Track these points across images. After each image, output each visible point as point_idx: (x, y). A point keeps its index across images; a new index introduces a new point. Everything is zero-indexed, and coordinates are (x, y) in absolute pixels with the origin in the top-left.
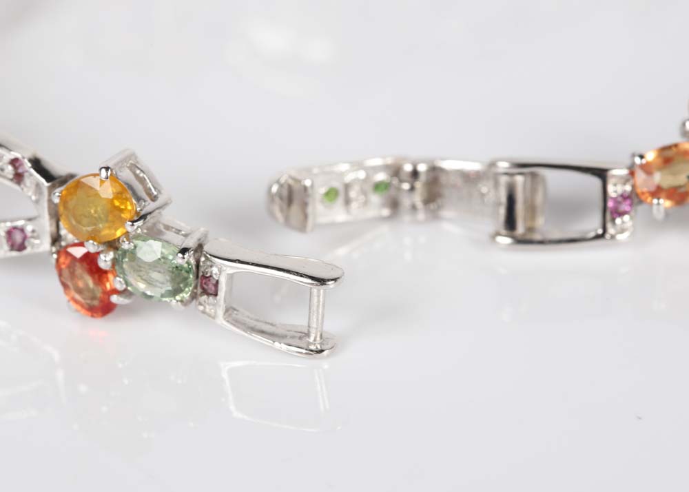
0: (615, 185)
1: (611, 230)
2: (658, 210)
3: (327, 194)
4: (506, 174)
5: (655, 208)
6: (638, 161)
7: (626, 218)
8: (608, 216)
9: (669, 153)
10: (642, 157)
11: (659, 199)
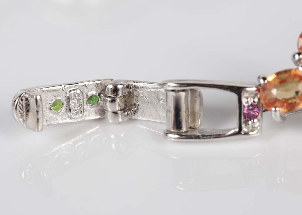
0: (247, 98)
1: (245, 129)
2: (276, 115)
3: (54, 104)
4: (173, 91)
5: (273, 113)
6: (262, 81)
7: (256, 120)
8: (243, 120)
9: (284, 76)
10: (264, 79)
11: (275, 108)
